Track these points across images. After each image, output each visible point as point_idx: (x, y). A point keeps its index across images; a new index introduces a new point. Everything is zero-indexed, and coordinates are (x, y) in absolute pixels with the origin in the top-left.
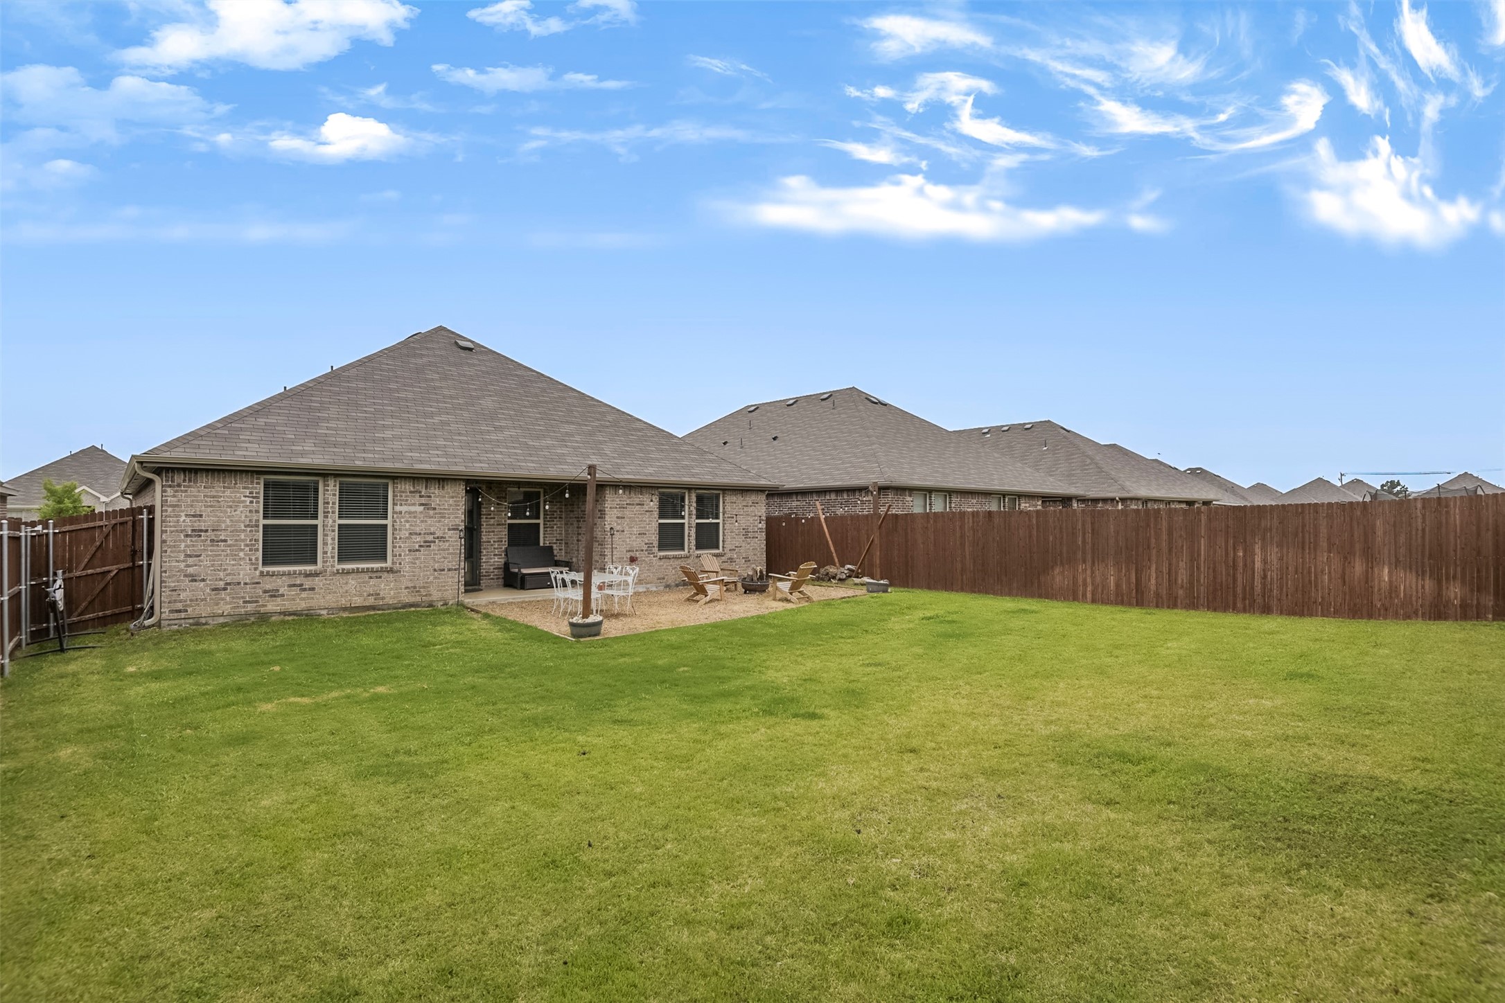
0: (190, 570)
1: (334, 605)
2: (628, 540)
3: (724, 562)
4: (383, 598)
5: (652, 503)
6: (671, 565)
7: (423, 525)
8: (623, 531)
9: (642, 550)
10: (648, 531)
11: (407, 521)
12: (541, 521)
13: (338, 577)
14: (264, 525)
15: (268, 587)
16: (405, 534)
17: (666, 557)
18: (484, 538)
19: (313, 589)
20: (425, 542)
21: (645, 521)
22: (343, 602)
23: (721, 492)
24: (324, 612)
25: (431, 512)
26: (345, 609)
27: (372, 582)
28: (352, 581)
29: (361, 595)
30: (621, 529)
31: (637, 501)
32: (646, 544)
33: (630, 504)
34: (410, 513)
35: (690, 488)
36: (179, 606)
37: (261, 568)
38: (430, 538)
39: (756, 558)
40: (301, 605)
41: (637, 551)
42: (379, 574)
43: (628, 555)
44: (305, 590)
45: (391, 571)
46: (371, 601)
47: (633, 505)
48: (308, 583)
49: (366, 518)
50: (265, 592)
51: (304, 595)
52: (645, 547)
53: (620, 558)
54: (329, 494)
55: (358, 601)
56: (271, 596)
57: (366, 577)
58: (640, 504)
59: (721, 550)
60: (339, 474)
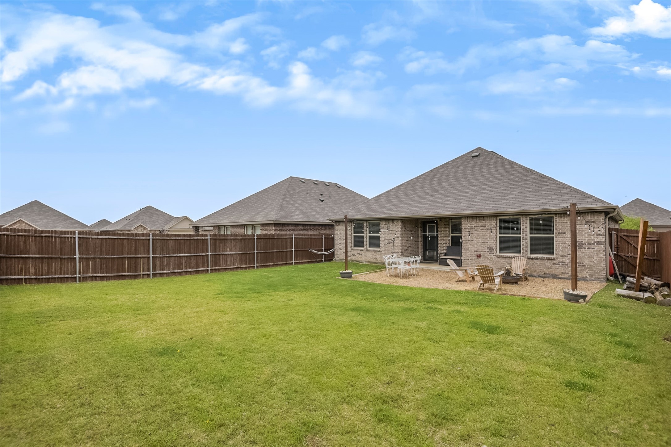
0: (340, 247)
1: (366, 260)
2: (475, 245)
3: (556, 264)
4: (378, 260)
5: (494, 224)
6: (507, 262)
7: (388, 236)
8: (473, 241)
9: (485, 251)
10: (489, 241)
11: (384, 235)
13: (367, 252)
14: (354, 236)
15: (353, 253)
16: (384, 239)
19: (361, 255)
20: (389, 242)
21: (487, 235)
22: (368, 260)
23: (554, 216)
24: (364, 262)
25: (390, 231)
26: (369, 262)
27: (375, 254)
28: (370, 253)
29: (372, 258)
30: (471, 239)
31: (481, 224)
32: (487, 248)
33: (476, 226)
34: (384, 232)
35: (525, 214)
36: (338, 256)
37: (353, 248)
38: (390, 241)
40: (359, 259)
41: (481, 251)
42: (376, 252)
43: (476, 253)
44: (360, 255)
45: (379, 251)
46: (374, 261)
47: (479, 226)
48: (361, 253)
49: (376, 234)
50: (352, 254)
51: (360, 256)
52: (487, 250)
53: (471, 254)
54: (366, 226)
55: (372, 260)
56: (354, 256)
57: (373, 252)
58: (483, 226)
59: (554, 256)
60: (367, 220)
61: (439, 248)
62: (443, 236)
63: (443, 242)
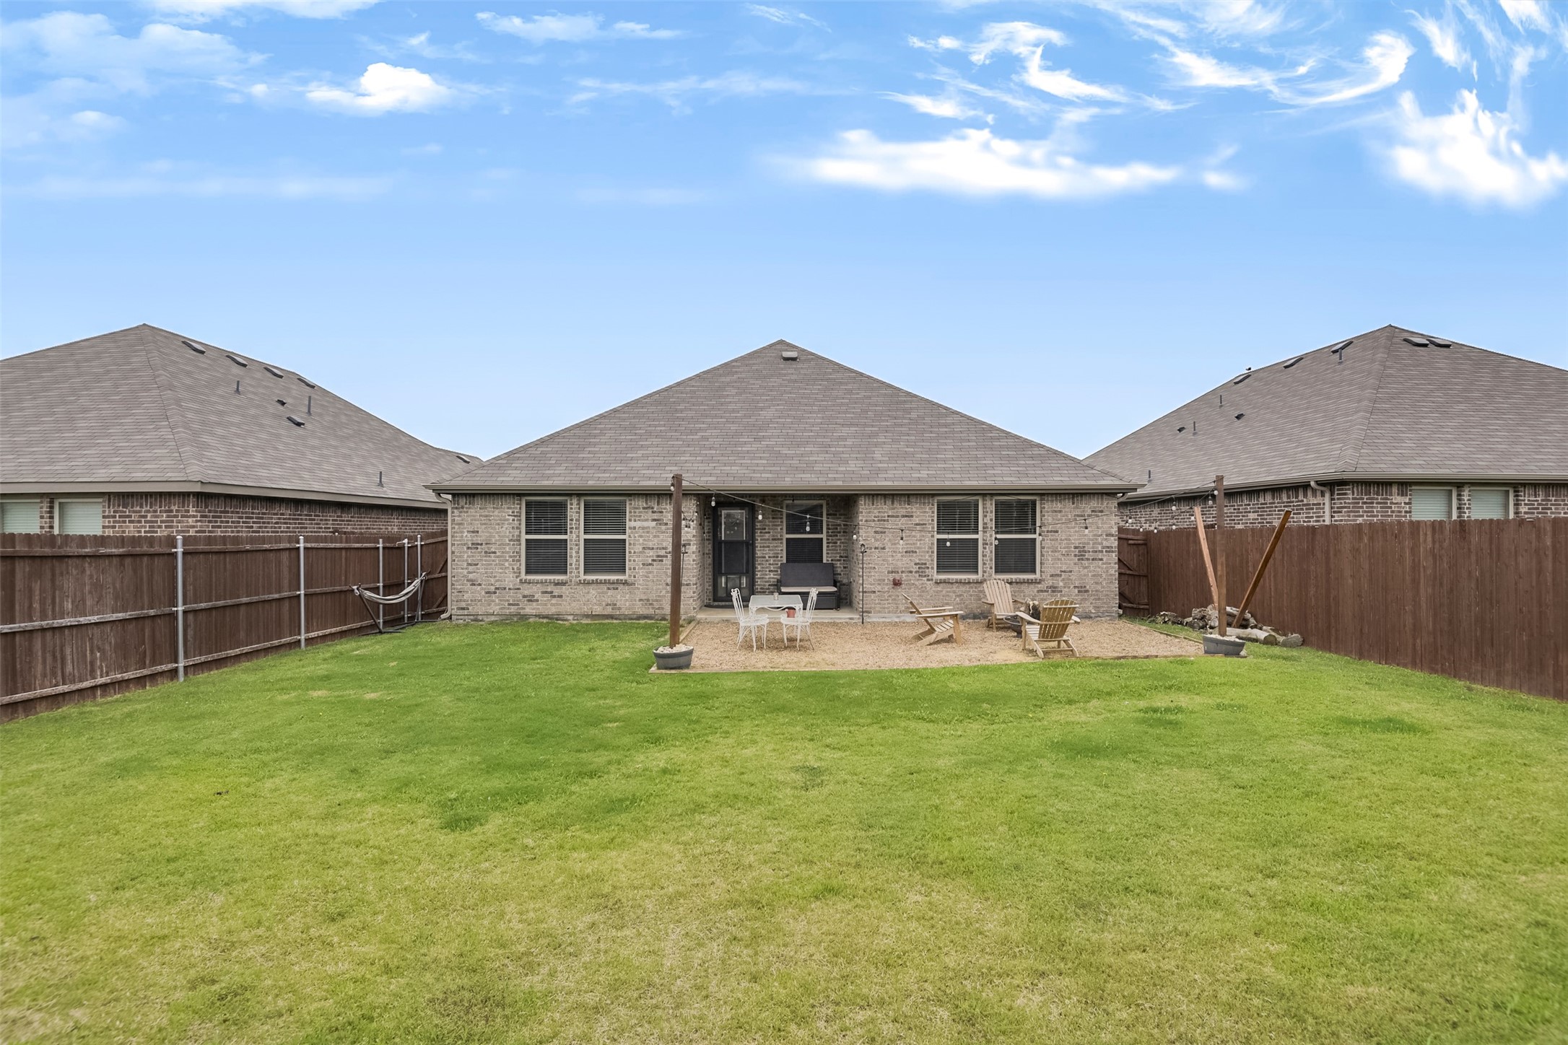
0: (471, 576)
1: (578, 612)
2: (890, 559)
3: (1042, 591)
4: (620, 609)
5: (927, 514)
6: (954, 592)
7: (656, 540)
8: (884, 548)
9: (911, 572)
10: (918, 548)
11: (641, 536)
12: (824, 536)
13: (581, 587)
14: (527, 540)
15: (526, 593)
16: (638, 548)
17: (945, 582)
18: (759, 553)
19: (561, 596)
20: (658, 556)
21: (914, 536)
22: (586, 610)
23: (1037, 498)
24: (570, 618)
25: (663, 527)
26: (587, 616)
27: (610, 593)
28: (593, 591)
29: (600, 605)
30: (881, 546)
31: (903, 512)
32: (916, 564)
33: (893, 516)
34: (643, 528)
35: (986, 494)
36: (463, 605)
37: (523, 576)
38: (662, 553)
39: (1099, 587)
40: (552, 610)
41: (902, 572)
42: (615, 586)
43: (891, 577)
44: (555, 597)
45: (625, 583)
46: (609, 611)
47: (897, 517)
48: (557, 591)
49: (610, 533)
50: (524, 597)
51: (554, 601)
52: (915, 568)
53: (879, 580)
54: (575, 512)
55: (598, 610)
56: (529, 601)
57: (604, 587)
58: (906, 516)
59: (1038, 576)
60: (579, 494)
61: (759, 568)
62: (768, 539)
63: (768, 553)
